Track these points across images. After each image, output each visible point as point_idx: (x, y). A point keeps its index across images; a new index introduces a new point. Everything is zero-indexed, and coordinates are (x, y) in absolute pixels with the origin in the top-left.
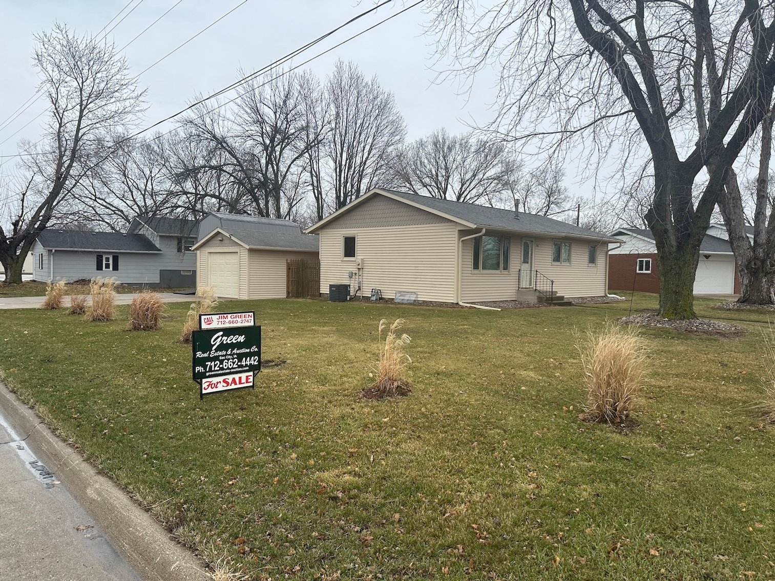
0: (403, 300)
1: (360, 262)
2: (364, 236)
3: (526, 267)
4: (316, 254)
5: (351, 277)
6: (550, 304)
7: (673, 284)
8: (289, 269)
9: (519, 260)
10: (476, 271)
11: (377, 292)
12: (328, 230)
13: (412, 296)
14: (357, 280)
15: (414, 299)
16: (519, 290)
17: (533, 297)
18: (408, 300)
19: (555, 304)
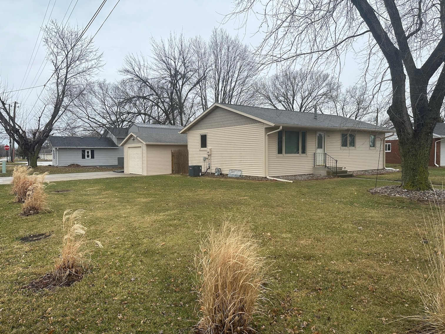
0: (233, 175)
1: (209, 151)
2: (212, 134)
3: (319, 151)
4: (186, 146)
5: (205, 161)
6: (335, 176)
7: (411, 163)
8: (173, 156)
9: (315, 146)
10: (280, 155)
11: (219, 170)
12: (192, 131)
13: (239, 172)
14: (208, 162)
15: (239, 174)
16: (315, 166)
17: (324, 172)
18: (236, 175)
19: (339, 177)
